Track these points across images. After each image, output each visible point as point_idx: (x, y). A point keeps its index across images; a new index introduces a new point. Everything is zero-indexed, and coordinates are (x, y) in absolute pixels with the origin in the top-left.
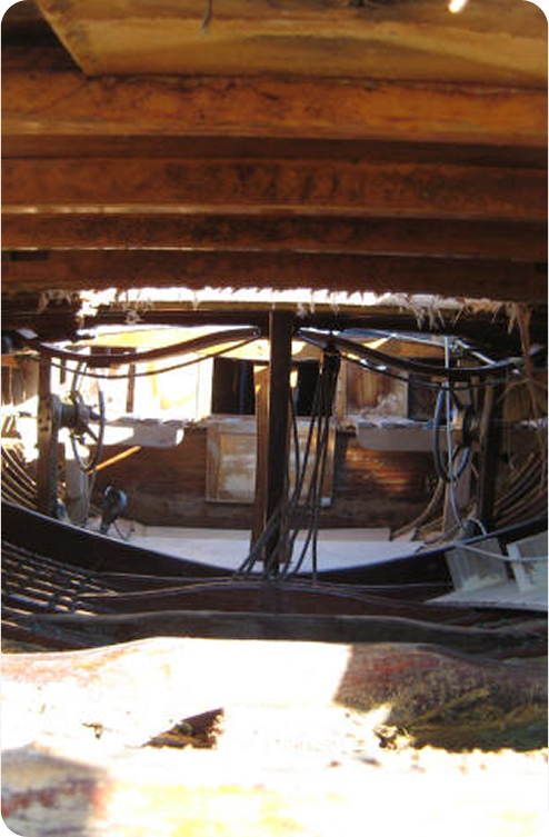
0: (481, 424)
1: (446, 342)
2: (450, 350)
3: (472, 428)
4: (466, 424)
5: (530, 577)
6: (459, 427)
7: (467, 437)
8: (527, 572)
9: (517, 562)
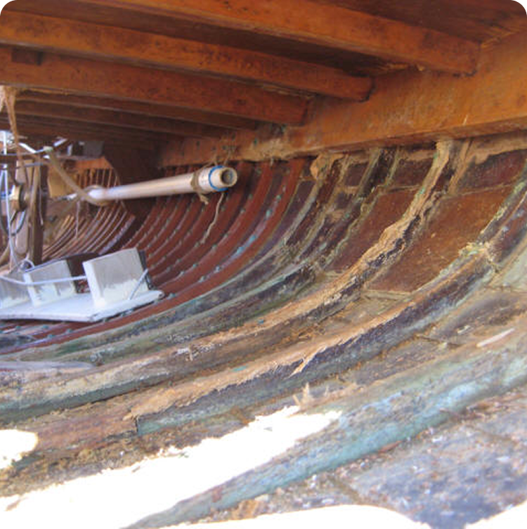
0: (31, 196)
1: (5, 138)
2: (7, 144)
3: (25, 198)
4: (21, 196)
5: (40, 296)
6: (16, 198)
7: (22, 205)
8: (37, 292)
9: (30, 286)
